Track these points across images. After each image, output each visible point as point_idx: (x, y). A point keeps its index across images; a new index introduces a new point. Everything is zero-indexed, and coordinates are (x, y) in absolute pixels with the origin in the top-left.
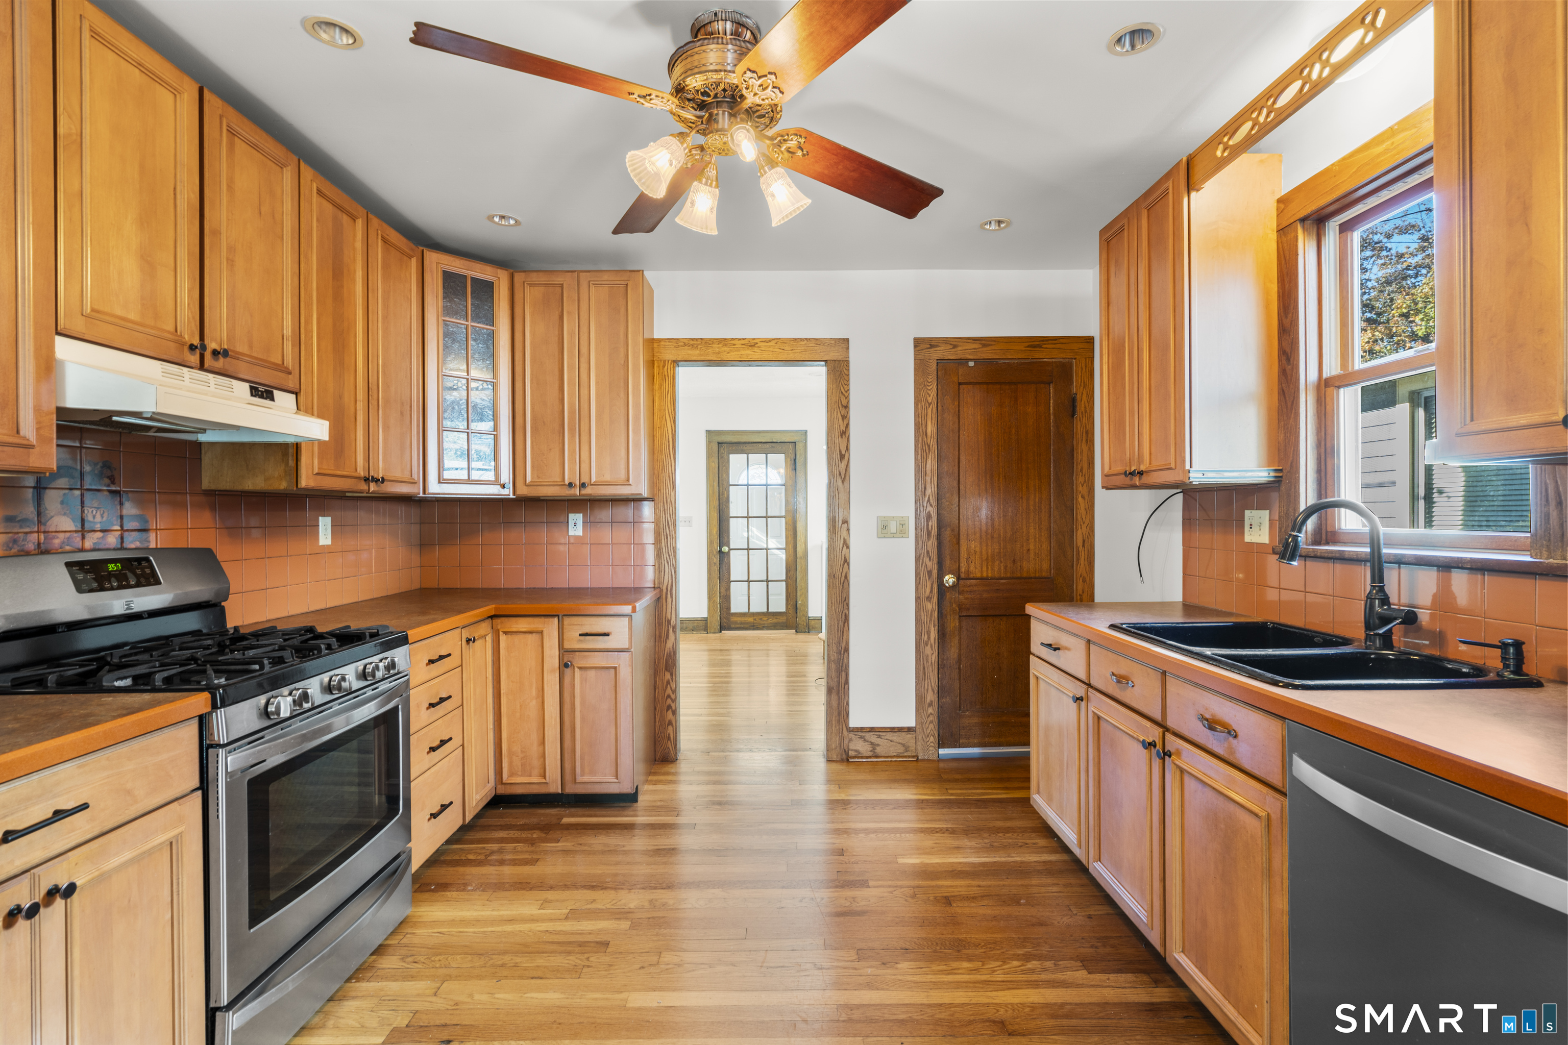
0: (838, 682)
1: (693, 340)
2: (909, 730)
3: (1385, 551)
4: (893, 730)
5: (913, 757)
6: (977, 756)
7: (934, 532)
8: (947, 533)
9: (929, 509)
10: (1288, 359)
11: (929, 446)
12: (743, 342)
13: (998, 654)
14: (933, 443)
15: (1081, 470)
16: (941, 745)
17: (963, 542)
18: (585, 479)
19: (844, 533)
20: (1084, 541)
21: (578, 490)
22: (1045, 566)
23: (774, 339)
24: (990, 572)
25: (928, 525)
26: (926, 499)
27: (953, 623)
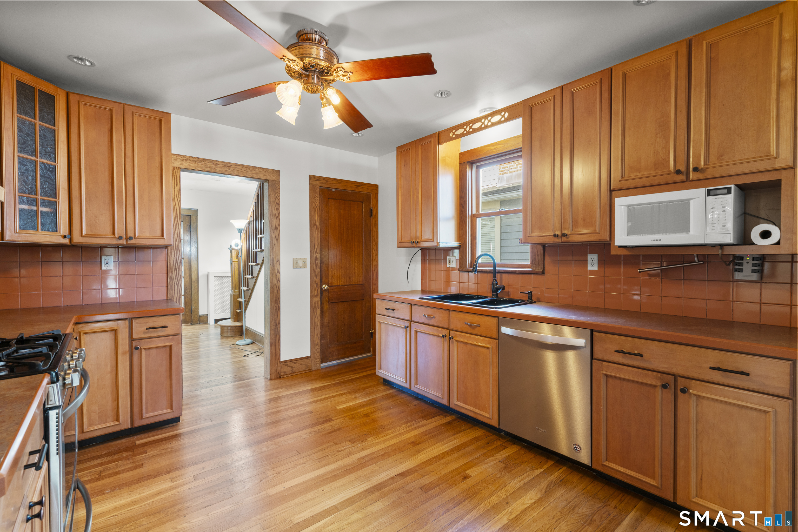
0: (275, 340)
1: (193, 157)
2: (308, 358)
3: (497, 269)
4: (301, 359)
5: (310, 370)
6: (336, 364)
7: (319, 265)
8: (324, 266)
9: (317, 255)
10: (463, 207)
11: (316, 226)
12: (224, 164)
13: (344, 318)
14: (318, 224)
15: (374, 240)
16: (322, 362)
17: (330, 270)
18: (130, 234)
19: (278, 266)
20: (375, 268)
21: (125, 241)
22: (361, 279)
23: (241, 165)
24: (340, 283)
25: (316, 262)
26: (315, 250)
27: (326, 306)
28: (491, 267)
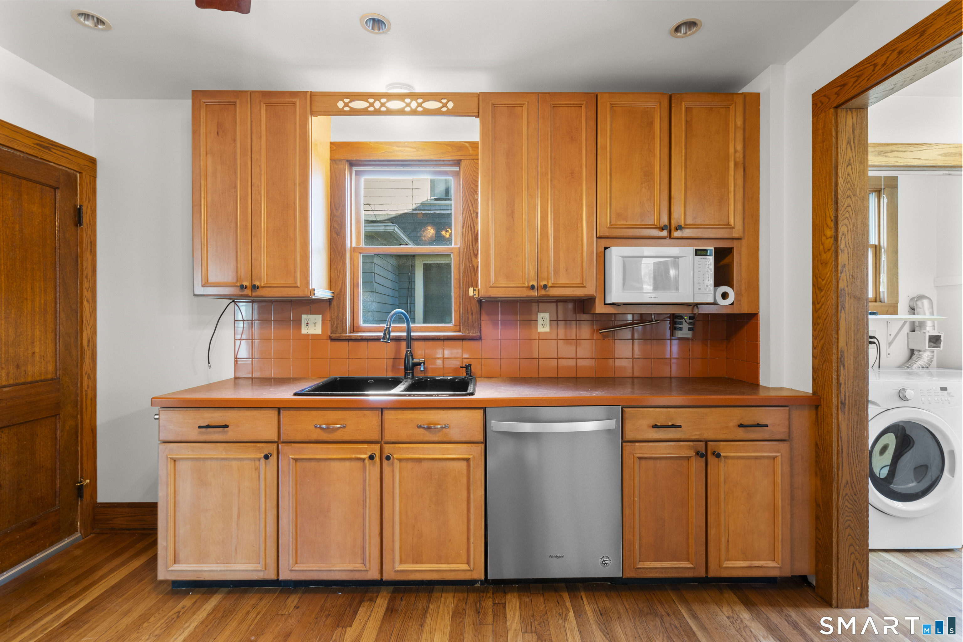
15: (87, 277)
20: (89, 341)
22: (50, 369)
28: (402, 331)
